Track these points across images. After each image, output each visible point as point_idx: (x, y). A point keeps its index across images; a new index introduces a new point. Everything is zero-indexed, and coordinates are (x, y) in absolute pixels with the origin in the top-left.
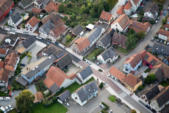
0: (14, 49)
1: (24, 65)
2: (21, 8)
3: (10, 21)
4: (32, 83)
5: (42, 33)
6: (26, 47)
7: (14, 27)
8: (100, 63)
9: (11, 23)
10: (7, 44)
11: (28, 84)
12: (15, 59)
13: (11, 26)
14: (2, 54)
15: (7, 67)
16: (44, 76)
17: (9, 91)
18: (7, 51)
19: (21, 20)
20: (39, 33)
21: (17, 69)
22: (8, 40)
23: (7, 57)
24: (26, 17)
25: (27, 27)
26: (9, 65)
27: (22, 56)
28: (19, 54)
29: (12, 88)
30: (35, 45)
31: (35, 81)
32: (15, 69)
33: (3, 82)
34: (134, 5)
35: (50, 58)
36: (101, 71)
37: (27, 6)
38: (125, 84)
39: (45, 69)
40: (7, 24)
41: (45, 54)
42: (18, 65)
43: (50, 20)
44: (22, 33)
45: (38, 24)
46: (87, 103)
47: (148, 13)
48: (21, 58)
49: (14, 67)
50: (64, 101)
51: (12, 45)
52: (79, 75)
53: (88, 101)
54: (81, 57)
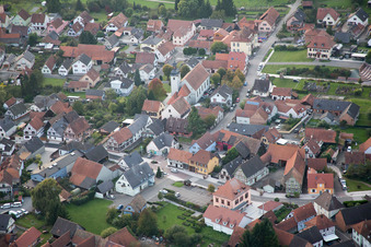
8: (152, 156)
33: (6, 185)
34: (193, 91)
36: (156, 163)
38: (194, 165)
43: (62, 119)
46: (140, 193)
47: (215, 97)
50: (105, 195)
51: (8, 153)
52: (123, 164)
53: (142, 191)
54: (122, 155)
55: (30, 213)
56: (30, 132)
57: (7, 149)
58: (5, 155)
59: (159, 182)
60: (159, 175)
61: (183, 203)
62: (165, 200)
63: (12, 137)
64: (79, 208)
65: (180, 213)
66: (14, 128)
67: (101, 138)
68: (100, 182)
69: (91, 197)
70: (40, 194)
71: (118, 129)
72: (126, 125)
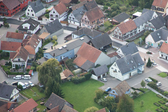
2: (44, 2)
3: (29, 11)
5: (72, 22)
8: (149, 47)
10: (26, 30)
12: (36, 40)
14: (19, 39)
15: (26, 47)
17: (28, 70)
18: (25, 35)
20: (68, 23)
22: (27, 26)
24: (50, 8)
25: (52, 15)
26: (29, 44)
29: (33, 67)
30: (63, 33)
31: (62, 62)
33: (21, 59)
36: (151, 53)
37: (52, 0)
39: (76, 50)
42: (39, 48)
43: (83, 6)
46: (130, 79)
48: (44, 44)
49: (35, 48)
50: (99, 77)
51: (32, 32)
52: (120, 52)
53: (131, 77)
54: (124, 43)
55: (35, 86)
56: (54, 15)
57: (32, 28)
58: (29, 33)
59: (148, 71)
60: (149, 64)
61: (162, 92)
62: (148, 87)
63: (40, 18)
64: (76, 86)
65: (157, 100)
66: (44, 11)
67: (112, 27)
68: (98, 65)
69: (88, 78)
70: (44, 71)
71: (127, 20)
72: (135, 17)
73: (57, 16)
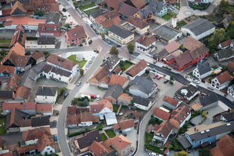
0: (189, 104)
1: (193, 125)
2: (216, 59)
3: (196, 71)
4: (196, 149)
5: (231, 94)
6: (204, 104)
7: (198, 79)
9: (196, 73)
10: (183, 95)
11: (190, 148)
12: (185, 114)
13: (195, 77)
14: (172, 104)
15: (172, 120)
16: (213, 145)
17: (165, 149)
18: (180, 103)
19: (210, 73)
20: (226, 93)
21: (184, 126)
22: (185, 92)
23: (177, 110)
24: (218, 71)
25: (213, 82)
26: (175, 119)
27: (195, 114)
28: (193, 110)
29: (170, 146)
30: (217, 106)
31: (200, 147)
32: (181, 126)
35: (229, 124)
37: (224, 59)
39: (218, 137)
40: (191, 74)
41: (224, 119)
42: (186, 122)
44: (206, 88)
45: (229, 82)
48: (193, 116)
49: (181, 123)
73: (218, 84)
